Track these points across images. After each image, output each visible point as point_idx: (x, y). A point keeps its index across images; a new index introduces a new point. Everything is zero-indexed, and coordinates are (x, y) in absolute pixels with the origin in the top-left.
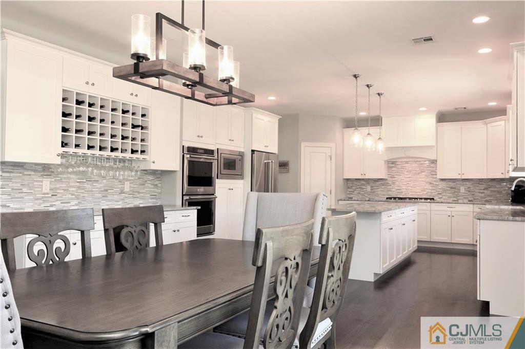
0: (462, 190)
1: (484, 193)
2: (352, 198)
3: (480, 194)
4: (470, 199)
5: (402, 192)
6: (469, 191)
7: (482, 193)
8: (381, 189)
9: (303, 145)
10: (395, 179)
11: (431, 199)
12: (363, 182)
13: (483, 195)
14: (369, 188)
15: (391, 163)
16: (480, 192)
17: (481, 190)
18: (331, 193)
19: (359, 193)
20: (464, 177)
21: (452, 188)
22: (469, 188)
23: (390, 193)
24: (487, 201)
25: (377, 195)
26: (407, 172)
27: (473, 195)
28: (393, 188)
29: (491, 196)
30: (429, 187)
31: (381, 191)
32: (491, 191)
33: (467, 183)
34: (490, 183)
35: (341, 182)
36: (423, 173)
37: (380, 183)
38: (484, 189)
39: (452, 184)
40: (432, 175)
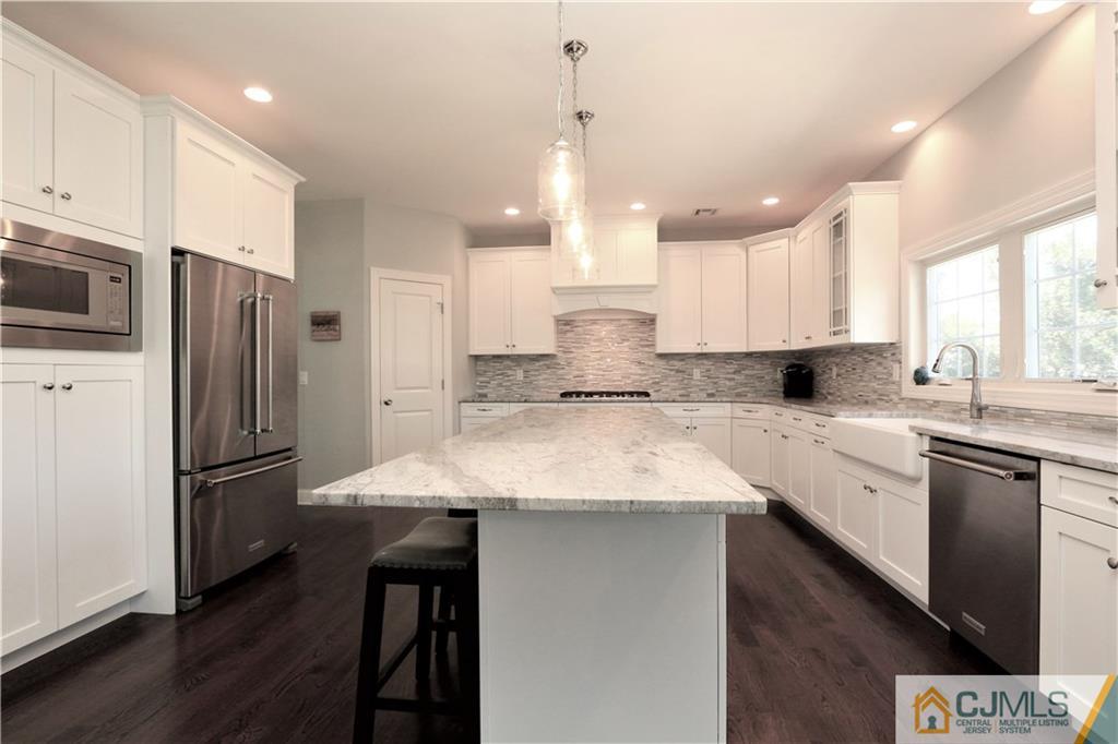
0: (697, 374)
1: (734, 379)
2: (485, 396)
3: (728, 383)
4: (710, 392)
5: (586, 381)
6: (709, 377)
7: (730, 380)
8: (545, 376)
9: (376, 274)
10: (572, 355)
11: (640, 394)
12: (508, 363)
13: (732, 383)
14: (520, 374)
15: (565, 324)
16: (726, 379)
17: (728, 373)
18: (443, 388)
19: (500, 385)
20: (705, 350)
21: (678, 371)
22: (708, 370)
23: (563, 383)
24: (738, 395)
25: (536, 388)
26: (595, 340)
27: (715, 383)
28: (566, 374)
29: (745, 385)
30: (635, 369)
31: (545, 379)
32: (747, 375)
33: (705, 362)
34: (744, 362)
35: (464, 363)
36: (626, 344)
37: (541, 363)
38: (734, 373)
39: (678, 364)
40: (642, 346)
